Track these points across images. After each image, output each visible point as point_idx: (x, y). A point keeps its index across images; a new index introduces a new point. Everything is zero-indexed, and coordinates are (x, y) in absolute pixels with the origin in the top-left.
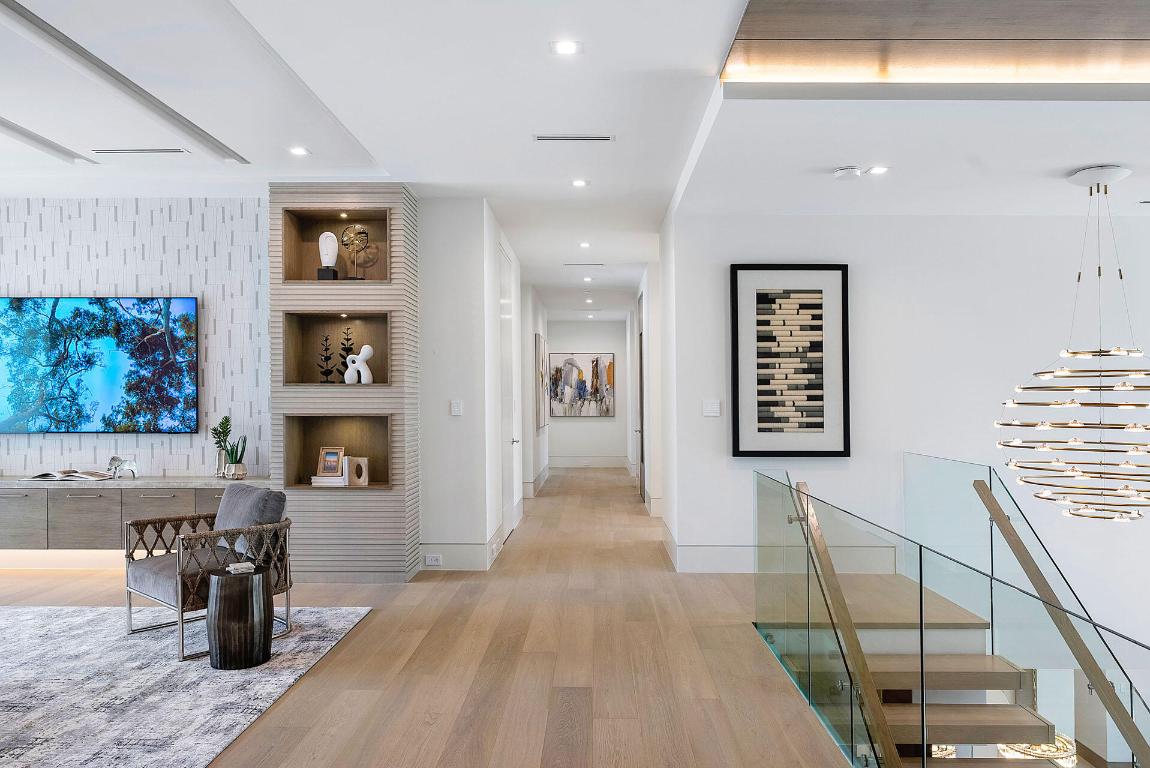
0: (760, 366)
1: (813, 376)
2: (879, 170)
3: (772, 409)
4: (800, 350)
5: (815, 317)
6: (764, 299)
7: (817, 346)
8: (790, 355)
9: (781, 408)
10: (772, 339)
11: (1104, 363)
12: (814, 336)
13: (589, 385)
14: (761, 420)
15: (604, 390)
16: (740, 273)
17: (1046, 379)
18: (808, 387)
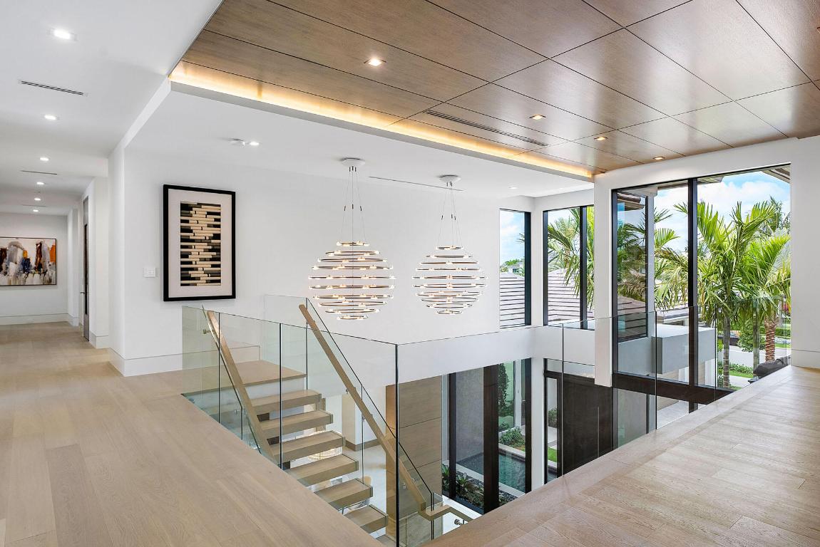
0: (182, 247)
1: (215, 253)
2: (254, 144)
3: (190, 272)
4: (207, 238)
5: (216, 220)
6: (186, 208)
7: (217, 236)
8: (201, 241)
9: (196, 272)
10: (191, 231)
11: (355, 248)
12: (216, 231)
13: (33, 262)
14: (182, 279)
15: (48, 265)
16: (170, 191)
17: (331, 255)
18: (211, 260)
